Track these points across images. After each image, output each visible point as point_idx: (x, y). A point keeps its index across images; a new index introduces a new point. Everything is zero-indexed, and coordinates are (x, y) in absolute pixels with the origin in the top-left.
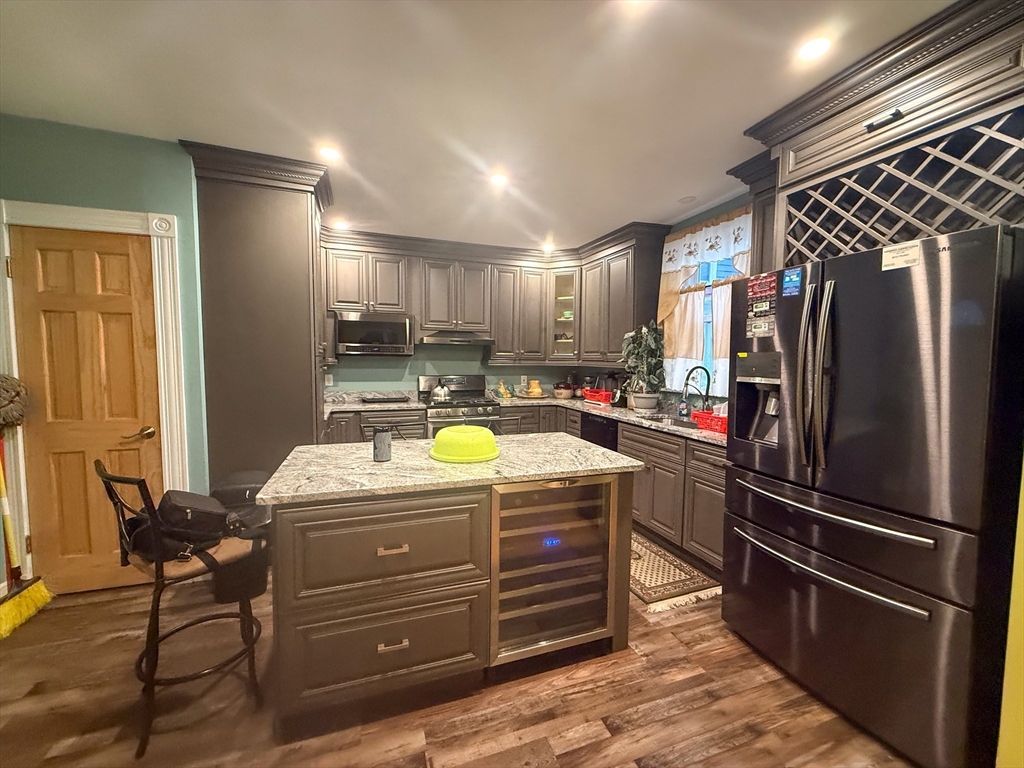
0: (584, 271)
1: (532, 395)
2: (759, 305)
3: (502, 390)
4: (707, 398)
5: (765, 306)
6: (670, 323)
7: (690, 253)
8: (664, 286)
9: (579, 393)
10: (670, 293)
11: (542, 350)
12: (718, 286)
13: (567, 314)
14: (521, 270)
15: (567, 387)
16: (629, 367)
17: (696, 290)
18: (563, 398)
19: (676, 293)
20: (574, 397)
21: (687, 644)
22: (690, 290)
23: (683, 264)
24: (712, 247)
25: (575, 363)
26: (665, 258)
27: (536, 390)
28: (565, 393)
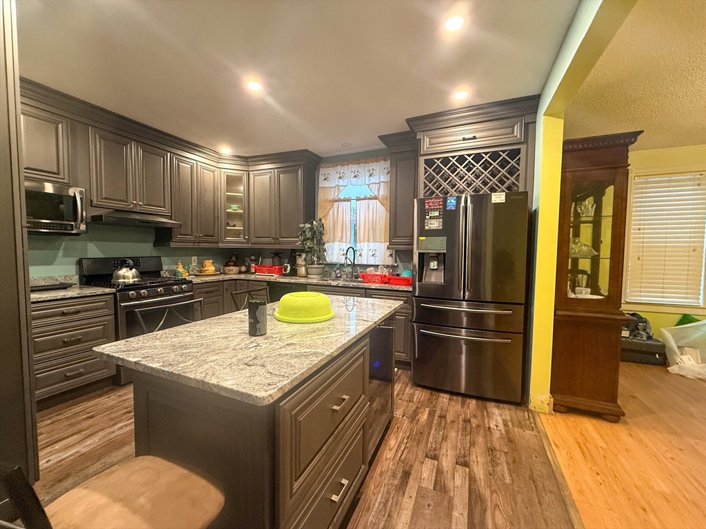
0: (252, 176)
1: (207, 273)
2: (433, 213)
3: (181, 269)
4: (354, 265)
5: (436, 214)
6: (326, 220)
7: (340, 178)
8: (321, 196)
9: (243, 269)
10: (326, 201)
11: (216, 235)
12: (360, 200)
13: (234, 206)
14: (197, 164)
15: (235, 265)
16: (309, 248)
17: (345, 201)
18: (233, 273)
19: (330, 201)
20: (240, 272)
21: (410, 401)
22: (339, 200)
23: (337, 183)
24: (355, 176)
25: (246, 246)
26: (321, 178)
27: (210, 267)
28: (235, 269)
